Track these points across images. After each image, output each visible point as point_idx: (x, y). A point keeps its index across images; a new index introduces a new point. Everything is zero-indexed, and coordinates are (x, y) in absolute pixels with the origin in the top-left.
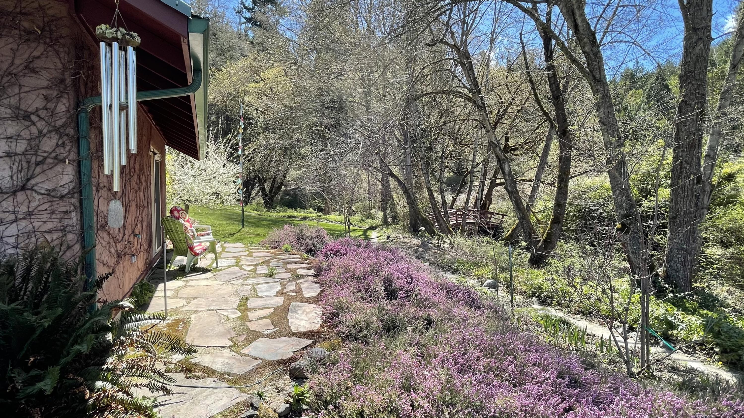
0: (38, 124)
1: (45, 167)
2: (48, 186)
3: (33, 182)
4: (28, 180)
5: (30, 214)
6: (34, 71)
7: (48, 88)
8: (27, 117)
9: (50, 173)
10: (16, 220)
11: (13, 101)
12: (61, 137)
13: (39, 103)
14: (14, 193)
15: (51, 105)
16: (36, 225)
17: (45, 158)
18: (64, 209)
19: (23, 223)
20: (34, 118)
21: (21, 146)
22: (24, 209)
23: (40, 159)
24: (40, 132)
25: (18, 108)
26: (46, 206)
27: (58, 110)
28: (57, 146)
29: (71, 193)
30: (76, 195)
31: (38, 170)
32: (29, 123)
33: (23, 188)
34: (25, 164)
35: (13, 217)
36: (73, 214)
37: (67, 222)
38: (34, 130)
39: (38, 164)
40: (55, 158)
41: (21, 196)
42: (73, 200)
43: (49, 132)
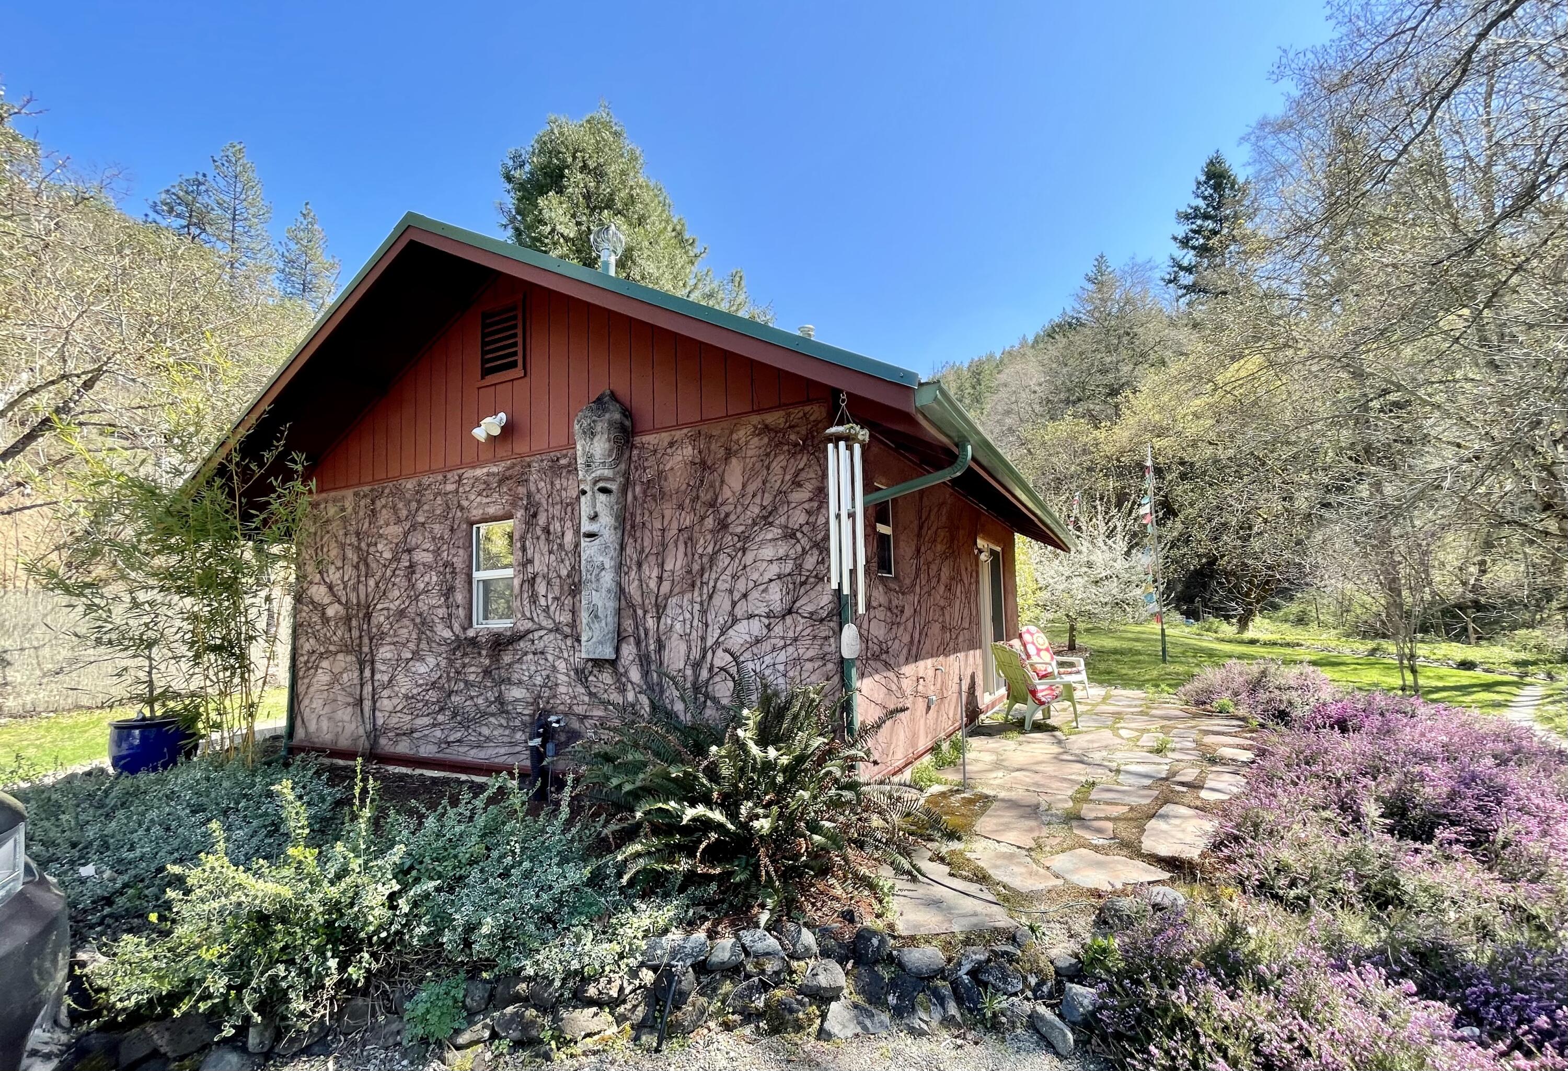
0: (802, 541)
1: (808, 587)
2: (810, 608)
3: (798, 604)
4: (794, 602)
5: (796, 639)
6: (799, 485)
7: (811, 500)
8: (793, 535)
9: (813, 594)
10: (785, 646)
11: (783, 520)
12: (821, 553)
13: (802, 519)
14: (784, 617)
15: (812, 519)
16: (801, 651)
17: (808, 577)
18: (823, 634)
19: (791, 649)
20: (799, 535)
21: (789, 567)
22: (791, 634)
23: (803, 578)
24: (803, 549)
25: (786, 527)
26: (808, 631)
27: (819, 522)
28: (818, 563)
29: (830, 615)
30: (835, 618)
31: (802, 591)
32: (793, 541)
33: (790, 612)
34: (791, 586)
35: (782, 643)
36: (832, 640)
37: (827, 649)
38: (799, 548)
39: (803, 584)
40: (816, 576)
41: (789, 620)
42: (832, 624)
43: (811, 548)
